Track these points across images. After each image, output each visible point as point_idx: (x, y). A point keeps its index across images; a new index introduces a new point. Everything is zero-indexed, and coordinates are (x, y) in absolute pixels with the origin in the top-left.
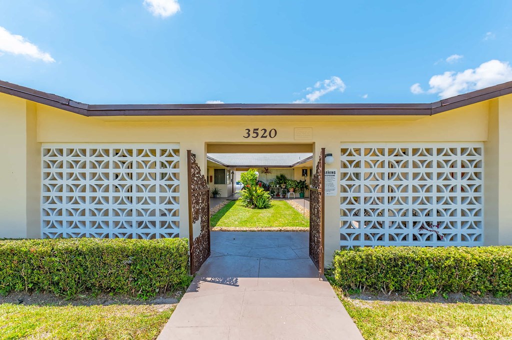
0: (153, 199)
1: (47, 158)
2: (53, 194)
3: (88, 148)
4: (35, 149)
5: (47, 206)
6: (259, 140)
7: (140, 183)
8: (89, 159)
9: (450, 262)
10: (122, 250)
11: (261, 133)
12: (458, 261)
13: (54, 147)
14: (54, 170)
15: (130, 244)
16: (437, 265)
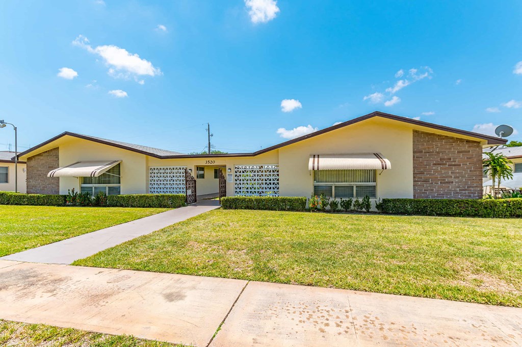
0: (180, 184)
1: (151, 171)
2: (153, 182)
3: (162, 168)
4: (148, 168)
5: (151, 186)
6: (210, 164)
7: (176, 179)
8: (162, 171)
9: (248, 200)
10: (169, 196)
11: (210, 162)
12: (250, 199)
13: (152, 168)
14: (153, 175)
15: (170, 194)
16: (244, 200)
